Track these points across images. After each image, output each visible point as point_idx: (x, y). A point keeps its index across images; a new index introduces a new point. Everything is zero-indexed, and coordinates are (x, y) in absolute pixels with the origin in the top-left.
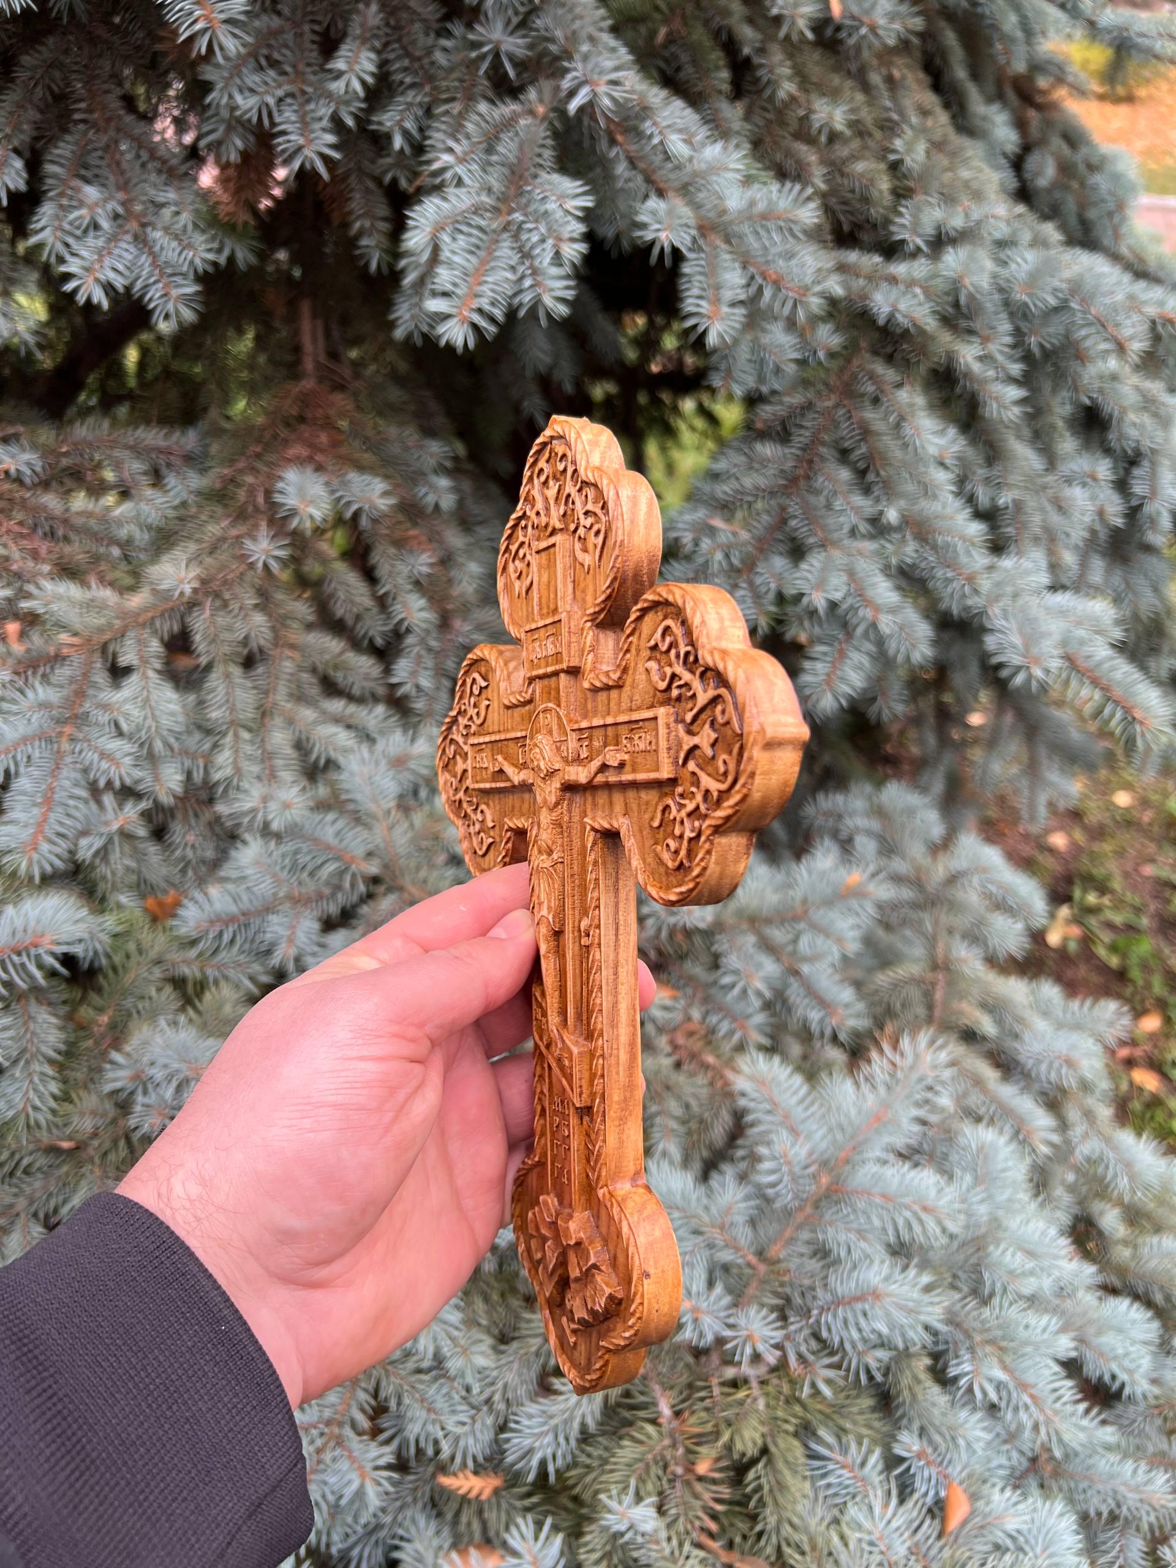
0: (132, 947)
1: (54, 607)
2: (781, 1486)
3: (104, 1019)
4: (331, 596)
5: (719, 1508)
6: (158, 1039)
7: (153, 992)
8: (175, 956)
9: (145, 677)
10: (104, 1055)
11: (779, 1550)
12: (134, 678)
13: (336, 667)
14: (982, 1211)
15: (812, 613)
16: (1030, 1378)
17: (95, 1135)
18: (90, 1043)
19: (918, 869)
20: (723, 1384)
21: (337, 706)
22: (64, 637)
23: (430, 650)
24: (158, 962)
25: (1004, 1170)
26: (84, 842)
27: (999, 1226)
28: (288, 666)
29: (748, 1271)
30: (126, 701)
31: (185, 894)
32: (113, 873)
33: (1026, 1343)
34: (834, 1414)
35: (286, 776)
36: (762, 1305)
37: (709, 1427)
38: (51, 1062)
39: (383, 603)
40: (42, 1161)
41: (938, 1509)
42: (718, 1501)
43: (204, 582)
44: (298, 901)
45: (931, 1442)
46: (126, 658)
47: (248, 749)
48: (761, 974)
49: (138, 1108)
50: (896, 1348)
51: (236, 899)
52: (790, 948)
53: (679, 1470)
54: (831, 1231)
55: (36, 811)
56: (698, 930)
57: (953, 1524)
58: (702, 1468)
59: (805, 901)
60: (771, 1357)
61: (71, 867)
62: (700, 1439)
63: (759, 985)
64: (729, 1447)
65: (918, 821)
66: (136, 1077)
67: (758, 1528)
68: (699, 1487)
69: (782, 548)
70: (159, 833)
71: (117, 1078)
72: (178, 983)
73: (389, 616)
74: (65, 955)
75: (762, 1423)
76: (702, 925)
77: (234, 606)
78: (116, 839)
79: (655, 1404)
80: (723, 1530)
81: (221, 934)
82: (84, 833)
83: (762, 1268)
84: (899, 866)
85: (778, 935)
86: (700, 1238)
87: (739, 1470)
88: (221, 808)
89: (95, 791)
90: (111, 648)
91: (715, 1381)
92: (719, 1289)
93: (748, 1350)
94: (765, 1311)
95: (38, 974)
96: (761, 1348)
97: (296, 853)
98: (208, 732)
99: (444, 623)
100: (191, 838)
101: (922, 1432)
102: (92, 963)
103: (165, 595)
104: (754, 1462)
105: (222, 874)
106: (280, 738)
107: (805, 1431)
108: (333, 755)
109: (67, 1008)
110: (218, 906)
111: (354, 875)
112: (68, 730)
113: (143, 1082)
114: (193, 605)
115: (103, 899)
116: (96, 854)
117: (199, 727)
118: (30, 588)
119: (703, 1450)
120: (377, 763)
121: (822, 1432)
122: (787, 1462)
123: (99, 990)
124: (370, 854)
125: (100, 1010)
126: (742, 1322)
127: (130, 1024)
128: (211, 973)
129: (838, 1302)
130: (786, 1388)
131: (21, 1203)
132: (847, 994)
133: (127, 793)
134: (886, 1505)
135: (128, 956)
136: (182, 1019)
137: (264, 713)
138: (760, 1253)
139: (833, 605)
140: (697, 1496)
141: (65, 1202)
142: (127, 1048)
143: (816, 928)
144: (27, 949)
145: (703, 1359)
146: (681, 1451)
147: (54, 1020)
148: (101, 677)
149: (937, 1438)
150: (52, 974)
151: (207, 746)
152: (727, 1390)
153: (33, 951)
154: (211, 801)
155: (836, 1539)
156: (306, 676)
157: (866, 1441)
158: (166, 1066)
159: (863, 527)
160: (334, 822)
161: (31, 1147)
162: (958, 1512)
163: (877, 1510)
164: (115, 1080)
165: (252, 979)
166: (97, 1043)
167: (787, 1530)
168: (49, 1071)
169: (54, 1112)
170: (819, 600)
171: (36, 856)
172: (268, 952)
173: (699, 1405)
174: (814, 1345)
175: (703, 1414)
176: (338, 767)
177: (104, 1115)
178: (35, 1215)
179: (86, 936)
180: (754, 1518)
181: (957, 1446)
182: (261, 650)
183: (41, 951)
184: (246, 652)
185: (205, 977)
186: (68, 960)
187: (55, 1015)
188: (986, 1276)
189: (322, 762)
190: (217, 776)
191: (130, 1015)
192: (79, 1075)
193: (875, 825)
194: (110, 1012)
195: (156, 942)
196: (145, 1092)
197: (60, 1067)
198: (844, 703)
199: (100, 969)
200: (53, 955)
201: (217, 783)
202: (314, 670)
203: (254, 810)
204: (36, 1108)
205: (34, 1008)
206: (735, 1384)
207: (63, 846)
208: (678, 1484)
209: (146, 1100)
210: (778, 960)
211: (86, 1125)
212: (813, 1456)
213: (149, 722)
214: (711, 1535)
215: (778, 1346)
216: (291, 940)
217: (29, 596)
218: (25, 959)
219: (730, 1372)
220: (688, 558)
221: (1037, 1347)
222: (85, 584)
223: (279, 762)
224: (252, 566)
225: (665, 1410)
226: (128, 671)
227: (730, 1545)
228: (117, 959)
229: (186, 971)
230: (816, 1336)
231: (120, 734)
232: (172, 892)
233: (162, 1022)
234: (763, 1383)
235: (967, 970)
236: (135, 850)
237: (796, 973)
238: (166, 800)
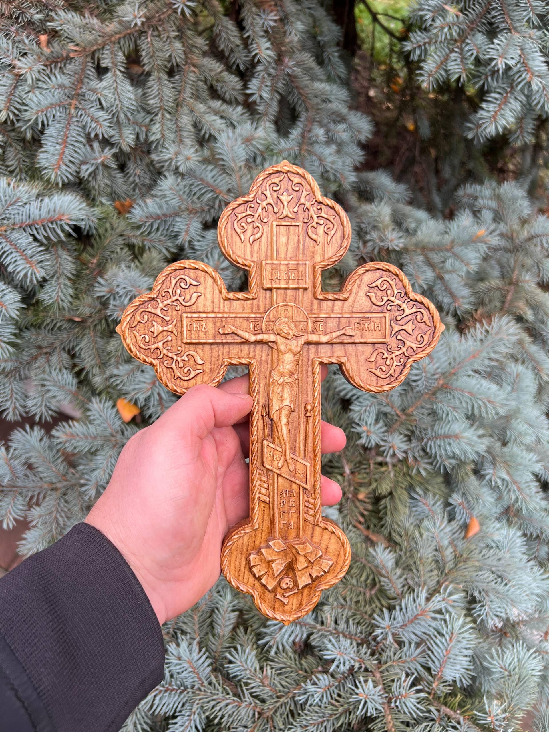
0: (108, 226)
1: (65, 27)
2: (396, 508)
3: (95, 261)
4: (218, 35)
5: (366, 513)
6: (121, 274)
7: (119, 250)
8: (129, 233)
9: (115, 75)
10: (95, 278)
11: (390, 533)
12: (109, 75)
13: (218, 81)
14: (513, 404)
15: (494, 72)
16: (518, 479)
17: (90, 317)
18: (87, 272)
19: (512, 231)
20: (375, 463)
21: (217, 104)
22: (71, 46)
23: (269, 75)
24: (121, 236)
25: (527, 386)
26: (84, 167)
27: (519, 412)
28: (192, 77)
29: (396, 417)
30: (105, 88)
31: (135, 200)
32: (99, 186)
33: (520, 464)
34: (425, 484)
35: (188, 142)
36: (401, 434)
37: (366, 481)
38: (70, 279)
39: (246, 43)
40: (66, 325)
41: (465, 527)
42: (366, 510)
43: (148, 19)
44: (191, 211)
45: (466, 499)
46: (105, 63)
47: (169, 124)
48: (424, 277)
49: (111, 306)
50: (461, 460)
51: (160, 207)
52: (441, 265)
53: (350, 496)
54: (440, 405)
55: (58, 147)
56: (395, 250)
57: (471, 534)
58: (361, 496)
59: (453, 242)
60: (400, 456)
61: (77, 180)
62: (361, 485)
63: (421, 282)
64: (374, 490)
65: (518, 205)
66: (110, 291)
67: (383, 522)
68: (358, 504)
69: (483, 28)
70: (122, 167)
71: (101, 290)
72: (131, 247)
73: (250, 52)
74: (75, 225)
75: (392, 482)
76: (397, 249)
77: (164, 36)
78: (100, 168)
79: (343, 467)
80: (366, 521)
81: (152, 225)
82: (84, 163)
83: (403, 417)
84: (502, 228)
85: (435, 258)
86: (375, 400)
87: (377, 499)
88: (153, 156)
89: (89, 140)
90: (97, 55)
91: (372, 462)
92: (381, 424)
93: (391, 452)
94: (402, 436)
95: (62, 235)
96: (397, 452)
97: (192, 185)
98: (148, 112)
99: (279, 60)
100: (138, 171)
101: (464, 494)
102: (88, 231)
103: (126, 25)
104: (385, 497)
105: (153, 192)
106: (186, 120)
107: (411, 488)
108: (213, 133)
109: (76, 253)
110: (151, 209)
111: (220, 201)
112: (74, 102)
113: (114, 295)
114: (142, 33)
115: (94, 199)
116: (90, 175)
117: (143, 109)
118: (53, 14)
119: (362, 489)
120: (236, 140)
121: (418, 489)
122: (400, 500)
123: (92, 246)
124: (229, 191)
125: (93, 256)
126: (390, 439)
127: (107, 264)
128: (147, 244)
129: (437, 437)
130: (405, 469)
131: (57, 343)
132: (466, 292)
133: (106, 142)
134: (442, 523)
135: (106, 230)
136: (132, 265)
137: (178, 104)
138: (403, 410)
139: (508, 68)
140: (356, 507)
141: (77, 345)
142: (106, 277)
143: (456, 256)
144: (56, 221)
145: (368, 452)
146: (352, 488)
147: (70, 259)
148: (92, 72)
149: (470, 498)
150: (69, 235)
151: (148, 120)
152: (376, 466)
153: (59, 222)
154: (149, 152)
155: (417, 534)
156: (201, 84)
157: (437, 496)
158: (124, 288)
159: (536, 20)
160: (212, 170)
161: (61, 318)
162: (475, 529)
163: (438, 524)
164: (100, 291)
165: (167, 249)
166: (92, 273)
167: (395, 526)
168: (69, 283)
169: (71, 303)
170: (501, 65)
171: (59, 173)
172: (176, 236)
173: (363, 471)
174: (422, 453)
175: (365, 475)
176: (215, 139)
177: (95, 307)
178: (64, 349)
179: (85, 217)
180: (381, 519)
181: (478, 502)
182: (178, 65)
183: (62, 222)
184: (169, 66)
185: (144, 246)
186: (77, 229)
187: (70, 256)
188: (508, 433)
189: (207, 136)
190: (152, 138)
191: (107, 260)
192: (83, 286)
193: (493, 204)
194: (97, 258)
195: (121, 225)
196: (114, 299)
197: (74, 282)
198: (501, 130)
199: (92, 236)
200: (69, 225)
201: (152, 142)
202: (205, 82)
203: (171, 159)
204: (62, 300)
205: (60, 251)
206: (381, 464)
207: (73, 168)
208: (349, 502)
209: (115, 303)
210: (434, 270)
211: (87, 311)
212: (412, 498)
213: (117, 102)
214: (360, 523)
215: (405, 452)
216: (187, 232)
217: (52, 20)
218: (55, 226)
219: (380, 459)
220: (426, 30)
221: (525, 466)
222: (82, 14)
223: (185, 134)
224: (175, 11)
225: (347, 470)
226: (106, 70)
227: (368, 528)
228: (101, 231)
229: (135, 241)
230: (424, 450)
231: (102, 108)
232: (128, 199)
233: (123, 266)
234: (394, 465)
235: (526, 287)
236: (110, 175)
237: (441, 278)
238: (126, 149)
